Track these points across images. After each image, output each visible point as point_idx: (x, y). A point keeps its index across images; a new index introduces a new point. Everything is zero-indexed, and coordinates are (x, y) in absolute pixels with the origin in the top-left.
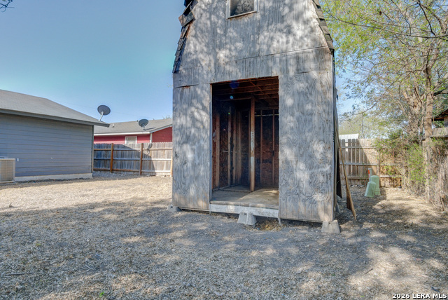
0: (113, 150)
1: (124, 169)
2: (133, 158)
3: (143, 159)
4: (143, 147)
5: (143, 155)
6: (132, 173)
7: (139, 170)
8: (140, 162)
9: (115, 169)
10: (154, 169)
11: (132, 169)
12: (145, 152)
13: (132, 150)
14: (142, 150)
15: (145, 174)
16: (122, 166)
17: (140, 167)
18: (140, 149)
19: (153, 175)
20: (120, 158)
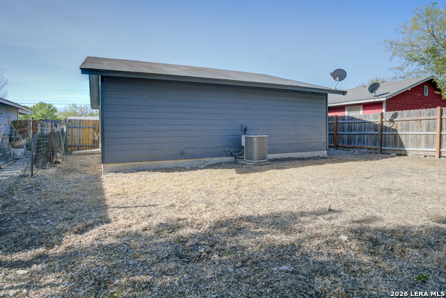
0: (337, 123)
1: (352, 145)
2: (366, 132)
3: (384, 133)
4: (382, 118)
5: (383, 128)
6: (366, 150)
7: (378, 147)
8: (379, 137)
9: (340, 144)
10: (402, 145)
11: (365, 146)
12: (387, 124)
13: (365, 122)
14: (382, 122)
15: (388, 152)
16: (349, 141)
17: (378, 143)
18: (378, 121)
19: (402, 153)
20: (347, 133)
